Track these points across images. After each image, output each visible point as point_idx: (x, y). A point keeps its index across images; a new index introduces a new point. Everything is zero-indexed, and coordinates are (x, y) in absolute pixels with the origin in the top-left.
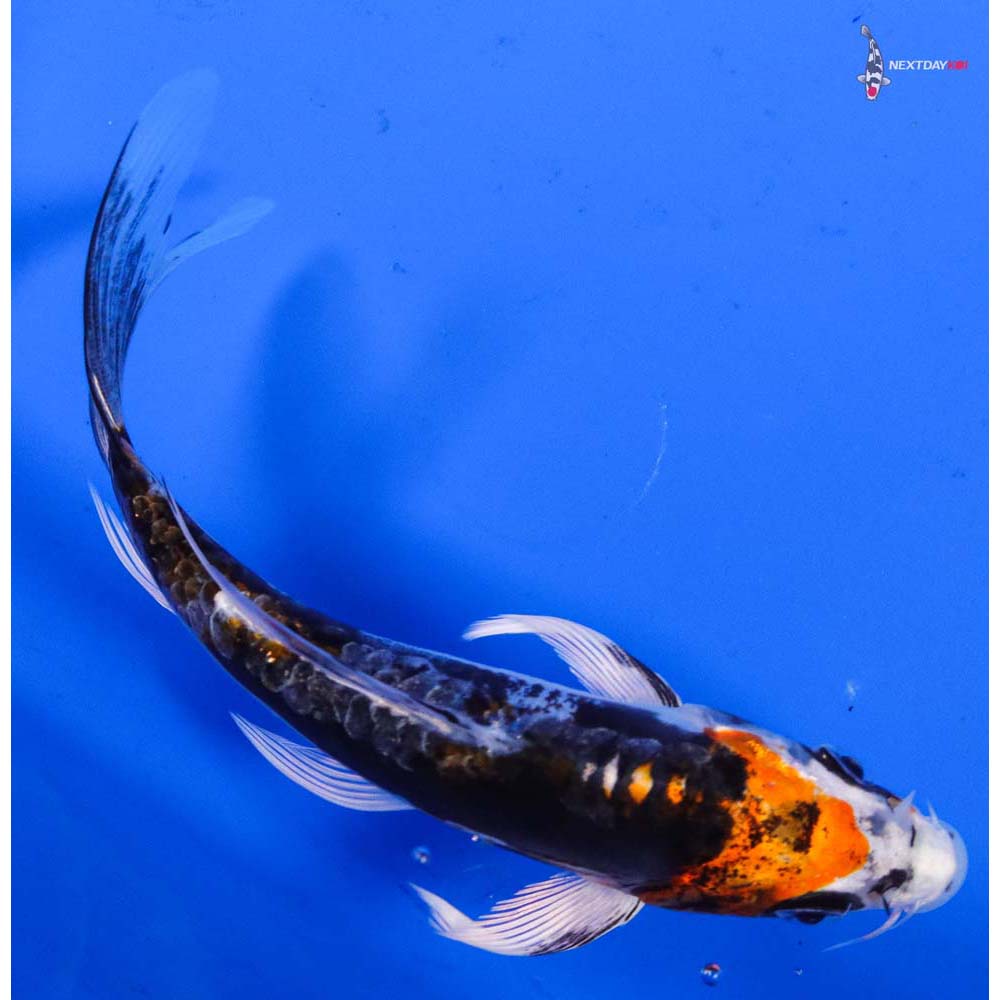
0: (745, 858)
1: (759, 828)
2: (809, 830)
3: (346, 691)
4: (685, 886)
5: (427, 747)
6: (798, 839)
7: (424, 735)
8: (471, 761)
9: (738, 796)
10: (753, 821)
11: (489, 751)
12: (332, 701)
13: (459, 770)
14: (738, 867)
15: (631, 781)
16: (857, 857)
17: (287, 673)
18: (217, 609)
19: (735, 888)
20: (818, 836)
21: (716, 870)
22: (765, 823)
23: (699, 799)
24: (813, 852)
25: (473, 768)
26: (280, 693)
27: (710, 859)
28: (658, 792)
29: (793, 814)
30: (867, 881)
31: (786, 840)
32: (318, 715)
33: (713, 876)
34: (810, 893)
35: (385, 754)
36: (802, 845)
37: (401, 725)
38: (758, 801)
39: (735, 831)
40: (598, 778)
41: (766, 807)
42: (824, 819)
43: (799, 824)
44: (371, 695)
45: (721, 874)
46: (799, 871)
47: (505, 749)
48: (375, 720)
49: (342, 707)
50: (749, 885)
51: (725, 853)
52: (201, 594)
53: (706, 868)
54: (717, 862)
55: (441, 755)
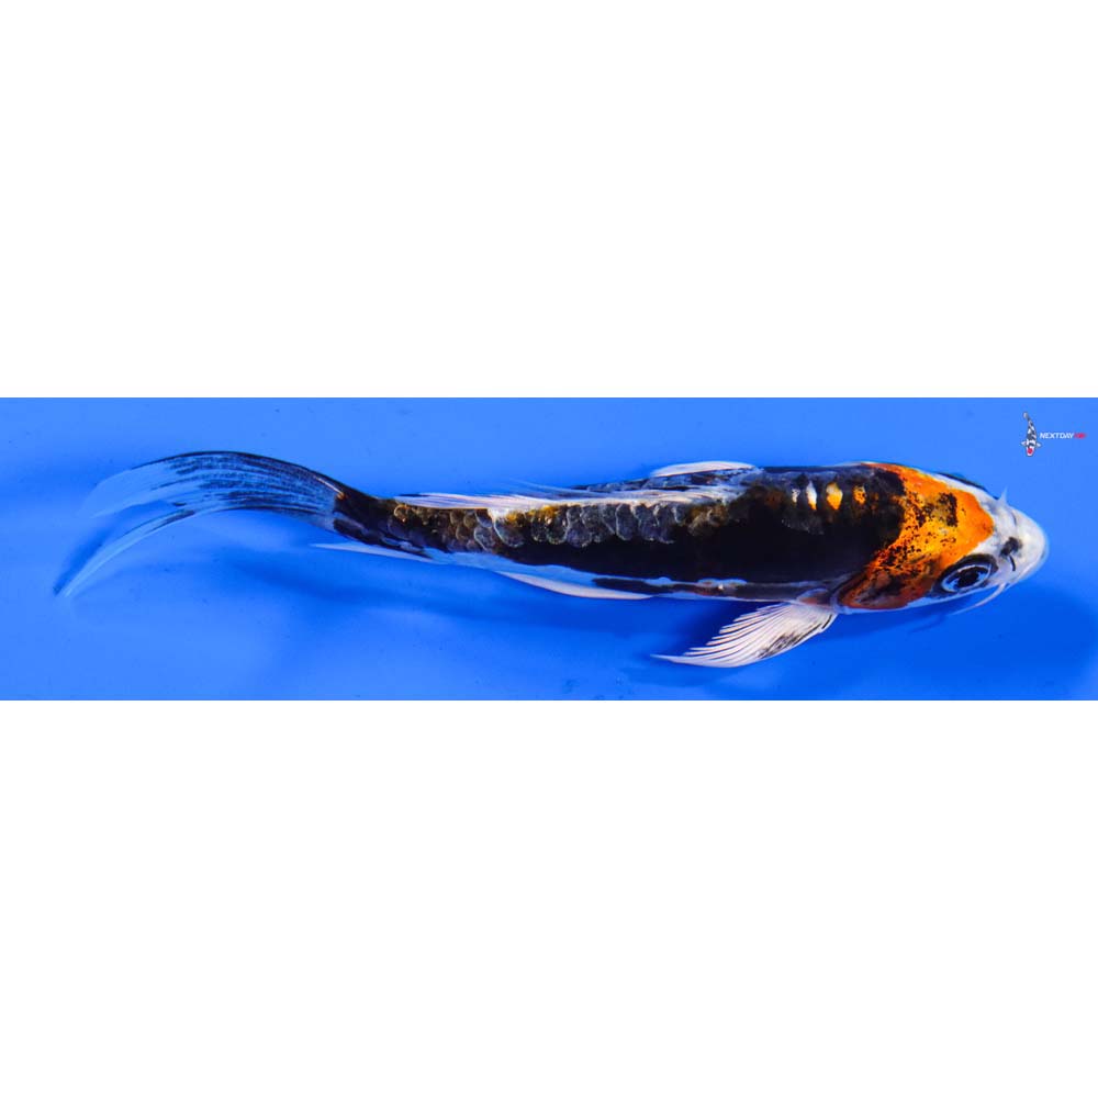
0: (917, 536)
1: (921, 512)
2: (953, 511)
3: (611, 508)
4: (878, 570)
5: (679, 518)
6: (948, 517)
7: (674, 511)
8: (711, 514)
9: (901, 492)
10: (916, 507)
11: (723, 501)
12: (603, 521)
13: (705, 525)
14: (914, 543)
15: (827, 495)
16: (987, 529)
17: (564, 523)
18: (494, 520)
19: (914, 561)
20: (960, 514)
21: (899, 548)
22: (924, 508)
23: (877, 498)
24: (960, 525)
25: (716, 519)
26: (566, 542)
27: (894, 541)
28: (848, 499)
29: (940, 501)
30: (998, 545)
31: (941, 518)
32: (598, 540)
33: (897, 555)
34: (965, 557)
35: (652, 539)
36: (952, 521)
37: (655, 512)
38: (915, 495)
39: (907, 516)
40: (803, 498)
41: (920, 497)
42: (960, 503)
43: (946, 508)
44: (627, 501)
45: (903, 552)
46: (955, 540)
47: (735, 496)
48: (637, 517)
49: (611, 521)
50: (923, 557)
51: (903, 533)
52: (478, 520)
53: (892, 549)
54: (898, 543)
55: (690, 520)
